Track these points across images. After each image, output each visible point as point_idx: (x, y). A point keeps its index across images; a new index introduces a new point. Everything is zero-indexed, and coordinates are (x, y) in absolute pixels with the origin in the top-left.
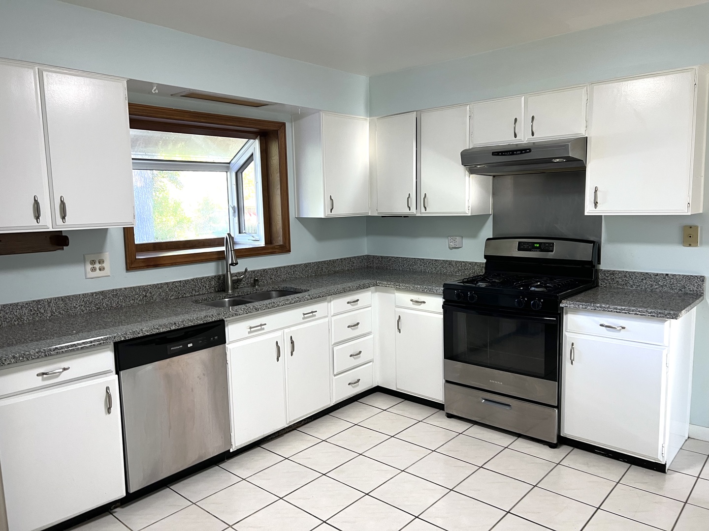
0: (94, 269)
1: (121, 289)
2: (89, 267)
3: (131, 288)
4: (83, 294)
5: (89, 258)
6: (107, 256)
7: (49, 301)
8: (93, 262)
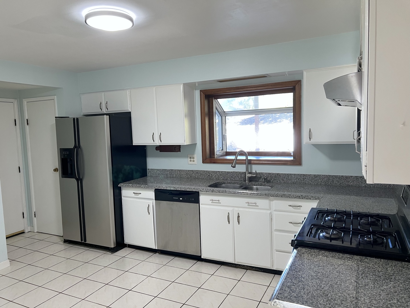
0: (191, 161)
1: (199, 171)
2: (189, 159)
3: (203, 171)
4: (186, 170)
5: (189, 156)
6: (195, 156)
7: (175, 170)
8: (190, 158)
